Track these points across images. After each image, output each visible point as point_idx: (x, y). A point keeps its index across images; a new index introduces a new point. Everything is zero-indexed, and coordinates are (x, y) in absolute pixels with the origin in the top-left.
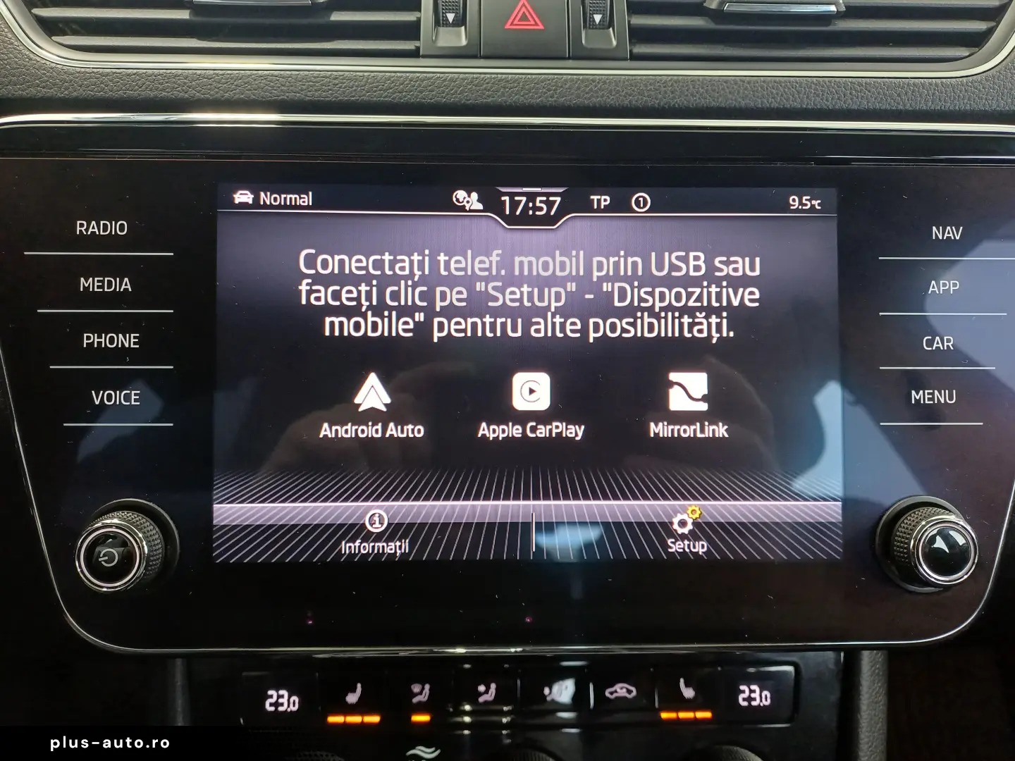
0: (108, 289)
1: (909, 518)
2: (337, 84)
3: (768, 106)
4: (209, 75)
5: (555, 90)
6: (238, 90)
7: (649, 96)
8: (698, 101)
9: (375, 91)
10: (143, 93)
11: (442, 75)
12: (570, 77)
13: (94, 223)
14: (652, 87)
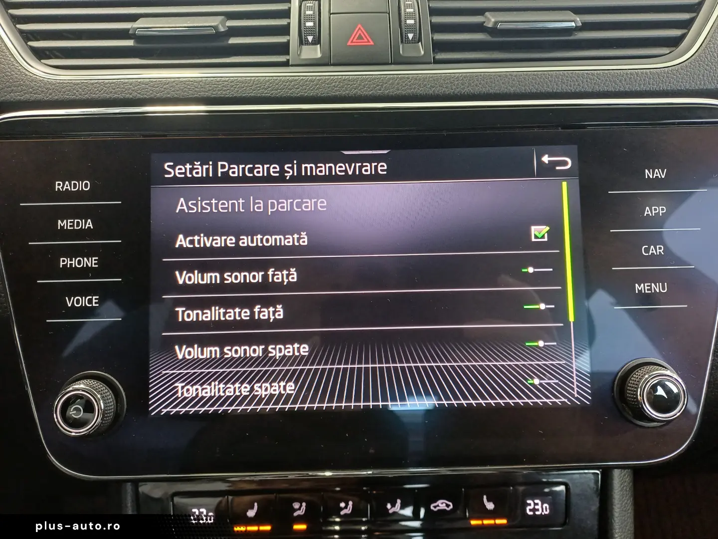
0: (77, 227)
1: (637, 373)
2: (233, 86)
3: (529, 91)
4: (146, 82)
5: (382, 85)
6: (165, 92)
7: (446, 88)
8: (481, 89)
9: (260, 89)
10: (102, 96)
11: (304, 78)
12: (392, 76)
13: (67, 183)
14: (449, 81)
